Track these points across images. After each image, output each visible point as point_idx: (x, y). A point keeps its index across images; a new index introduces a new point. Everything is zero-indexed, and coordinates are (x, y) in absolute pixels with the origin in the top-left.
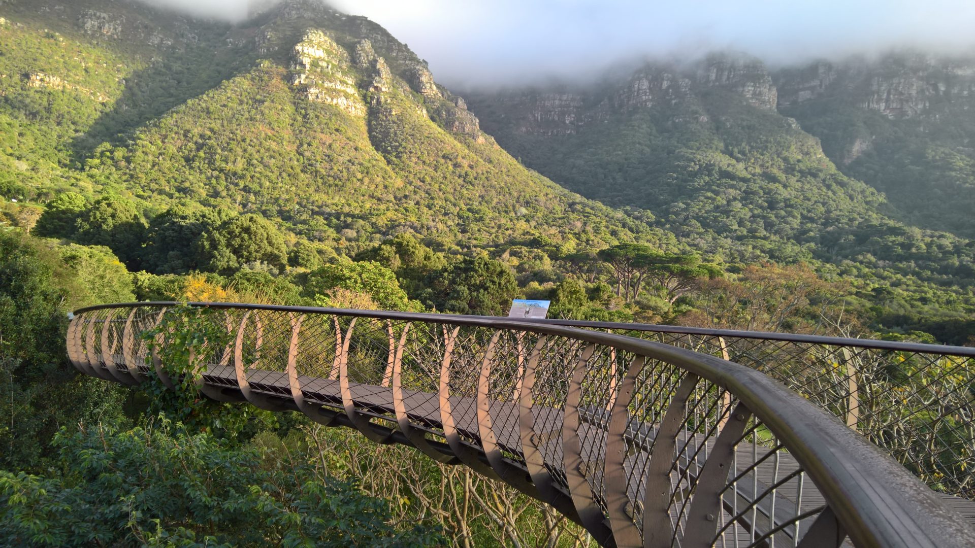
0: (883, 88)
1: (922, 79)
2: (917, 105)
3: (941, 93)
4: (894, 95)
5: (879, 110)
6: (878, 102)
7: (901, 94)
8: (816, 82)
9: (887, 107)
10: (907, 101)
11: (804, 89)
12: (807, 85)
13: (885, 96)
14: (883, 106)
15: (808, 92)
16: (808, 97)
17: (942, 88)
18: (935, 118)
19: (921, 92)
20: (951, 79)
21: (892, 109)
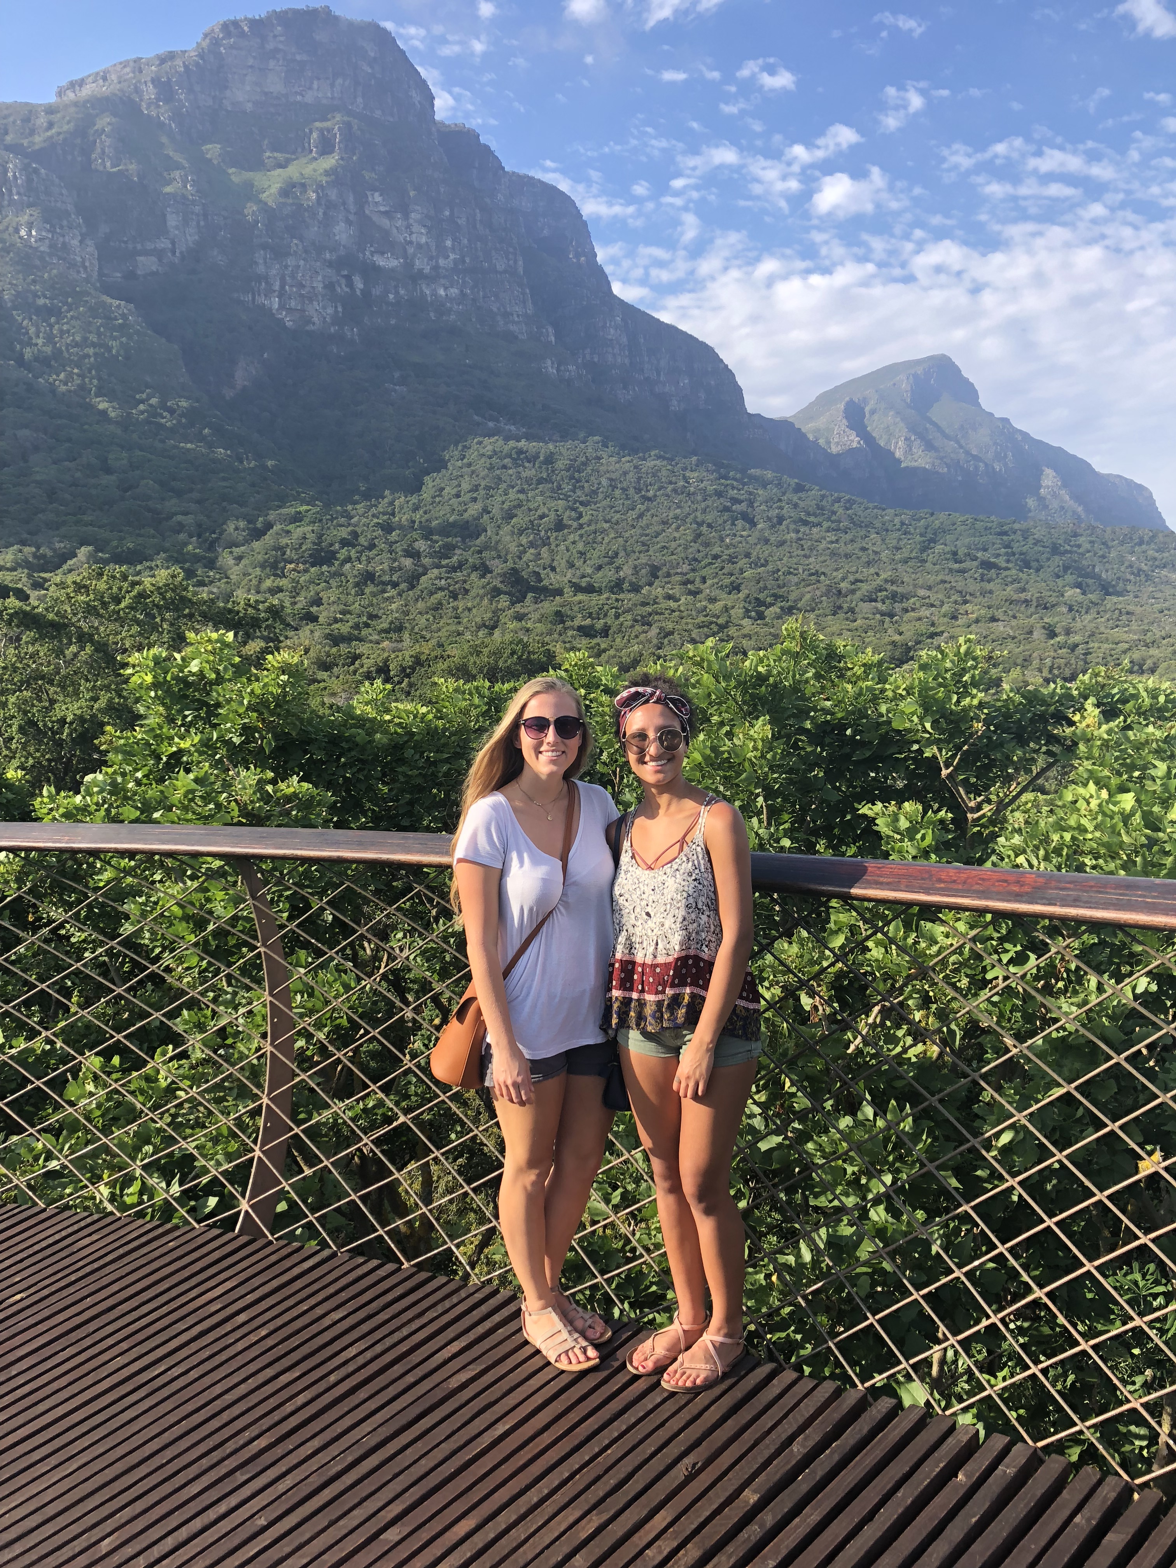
0: (274, 272)
1: (330, 264)
2: (324, 308)
3: (358, 293)
4: (291, 286)
5: (271, 309)
6: (268, 293)
7: (302, 286)
8: (163, 244)
9: (282, 307)
10: (311, 300)
11: (146, 253)
12: (149, 246)
13: (277, 287)
14: (275, 303)
15: (154, 259)
16: (154, 268)
17: (359, 284)
18: (352, 332)
19: (330, 286)
20: (371, 272)
21: (290, 310)
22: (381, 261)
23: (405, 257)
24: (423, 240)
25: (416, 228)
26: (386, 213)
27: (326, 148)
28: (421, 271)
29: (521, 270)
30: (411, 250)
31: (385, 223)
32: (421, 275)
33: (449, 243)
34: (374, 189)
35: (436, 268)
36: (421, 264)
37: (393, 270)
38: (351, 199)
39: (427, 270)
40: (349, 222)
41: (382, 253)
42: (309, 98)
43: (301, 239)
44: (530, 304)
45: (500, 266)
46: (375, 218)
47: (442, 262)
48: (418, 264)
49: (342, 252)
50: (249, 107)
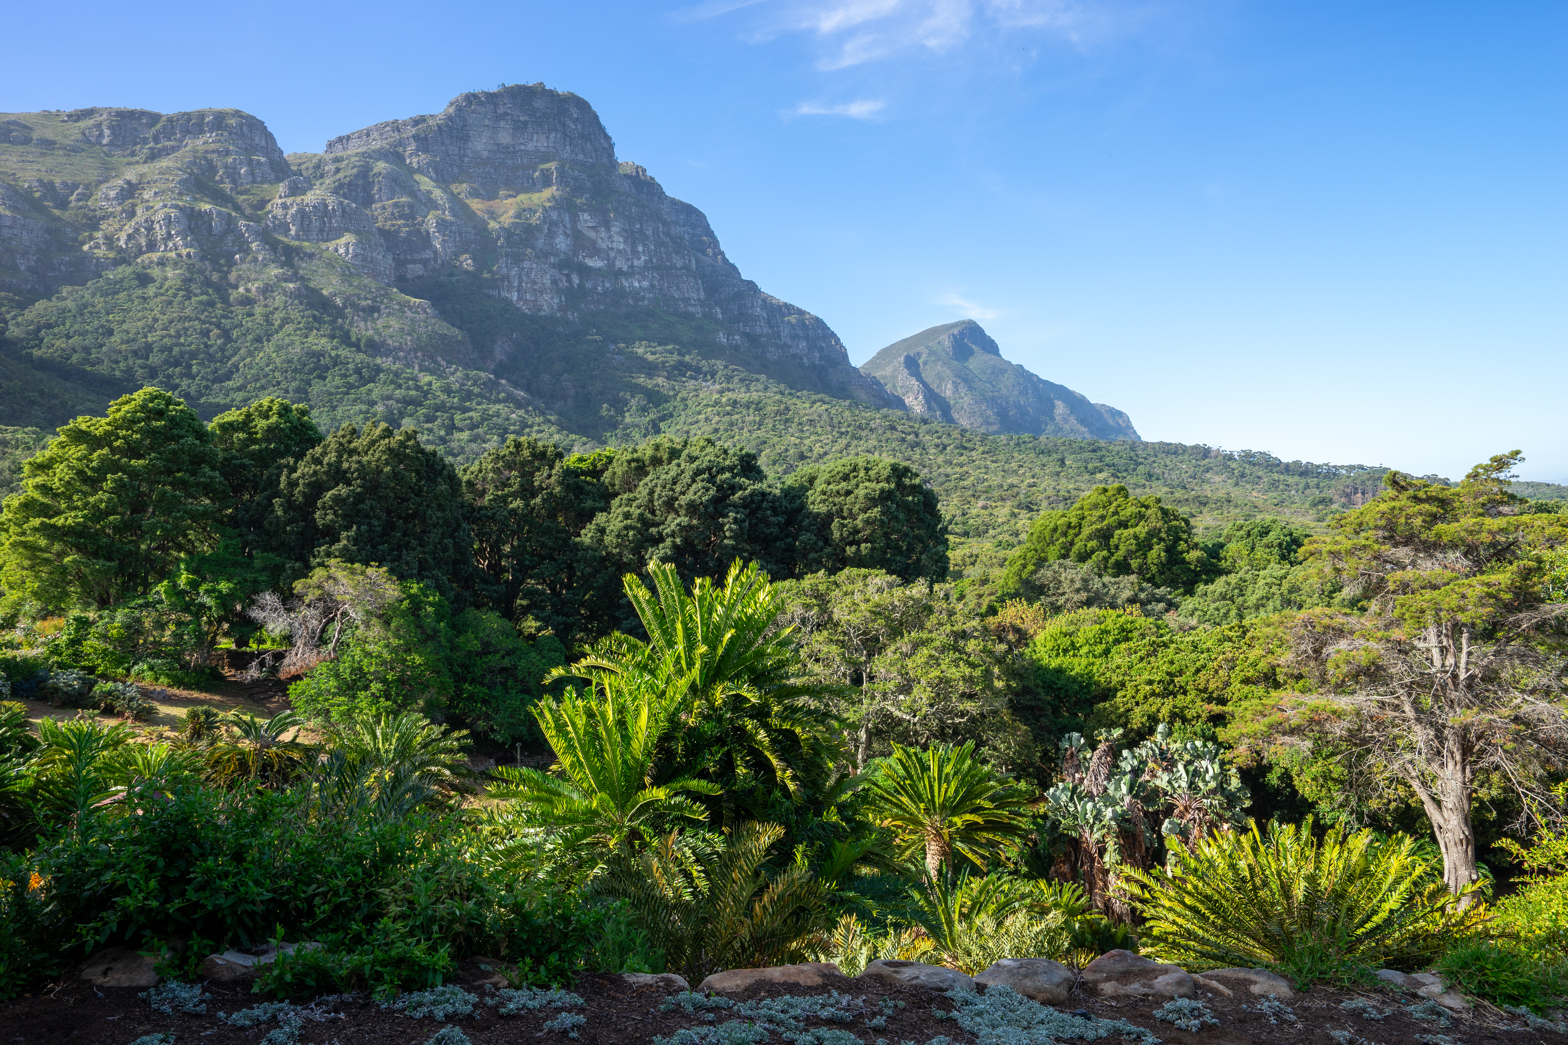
0: (513, 273)
1: (554, 266)
2: (552, 299)
3: (576, 286)
4: (527, 283)
5: (511, 301)
6: (510, 289)
7: (534, 283)
8: (428, 254)
9: (520, 299)
10: (541, 292)
11: (414, 262)
12: (417, 256)
13: (516, 284)
14: (515, 296)
15: (421, 266)
16: (421, 273)
17: (576, 280)
18: (573, 316)
19: (554, 282)
20: (584, 271)
21: (526, 301)
22: (590, 263)
23: (608, 259)
24: (621, 247)
25: (616, 238)
26: (593, 228)
27: (546, 182)
28: (620, 269)
29: (694, 266)
30: (612, 254)
31: (592, 234)
32: (620, 272)
33: (640, 249)
34: (585, 211)
35: (632, 267)
36: (621, 264)
37: (600, 269)
38: (567, 218)
39: (625, 268)
40: (566, 235)
41: (591, 257)
42: (530, 146)
43: (533, 248)
44: (702, 292)
45: (679, 264)
46: (585, 231)
47: (636, 263)
48: (618, 264)
49: (562, 256)
50: (485, 154)
